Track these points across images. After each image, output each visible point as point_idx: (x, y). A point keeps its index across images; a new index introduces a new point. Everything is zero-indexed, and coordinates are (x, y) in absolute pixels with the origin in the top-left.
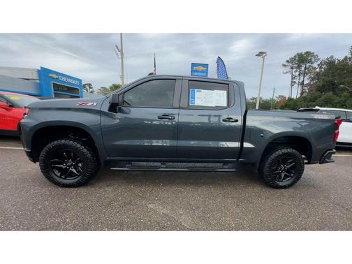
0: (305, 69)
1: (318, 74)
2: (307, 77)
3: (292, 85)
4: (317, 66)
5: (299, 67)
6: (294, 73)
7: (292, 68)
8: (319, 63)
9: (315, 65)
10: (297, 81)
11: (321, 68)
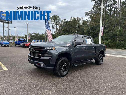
0: (57, 22)
1: (61, 25)
2: (58, 26)
3: (53, 29)
4: (61, 22)
5: (55, 21)
6: (53, 24)
7: (52, 21)
8: (61, 21)
9: (60, 21)
10: (55, 27)
11: (62, 23)
